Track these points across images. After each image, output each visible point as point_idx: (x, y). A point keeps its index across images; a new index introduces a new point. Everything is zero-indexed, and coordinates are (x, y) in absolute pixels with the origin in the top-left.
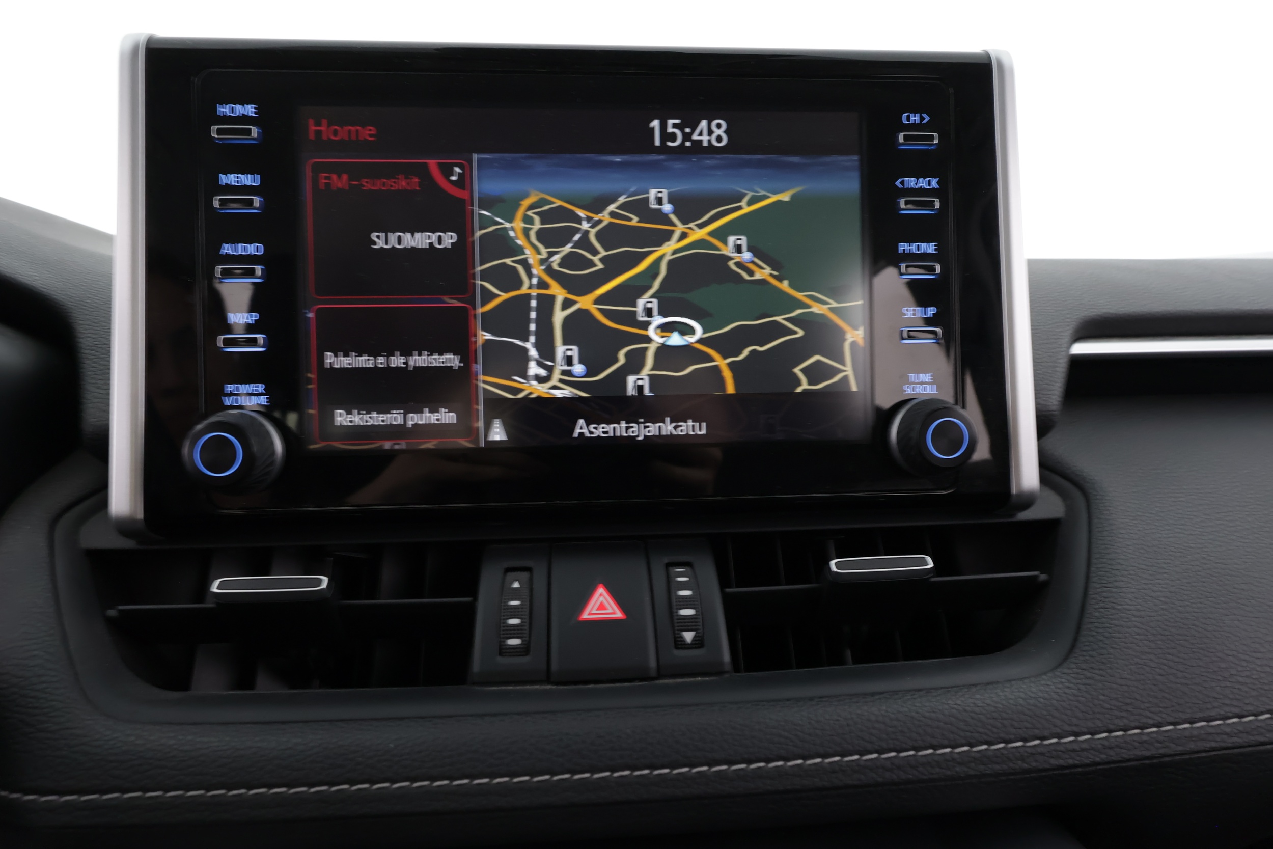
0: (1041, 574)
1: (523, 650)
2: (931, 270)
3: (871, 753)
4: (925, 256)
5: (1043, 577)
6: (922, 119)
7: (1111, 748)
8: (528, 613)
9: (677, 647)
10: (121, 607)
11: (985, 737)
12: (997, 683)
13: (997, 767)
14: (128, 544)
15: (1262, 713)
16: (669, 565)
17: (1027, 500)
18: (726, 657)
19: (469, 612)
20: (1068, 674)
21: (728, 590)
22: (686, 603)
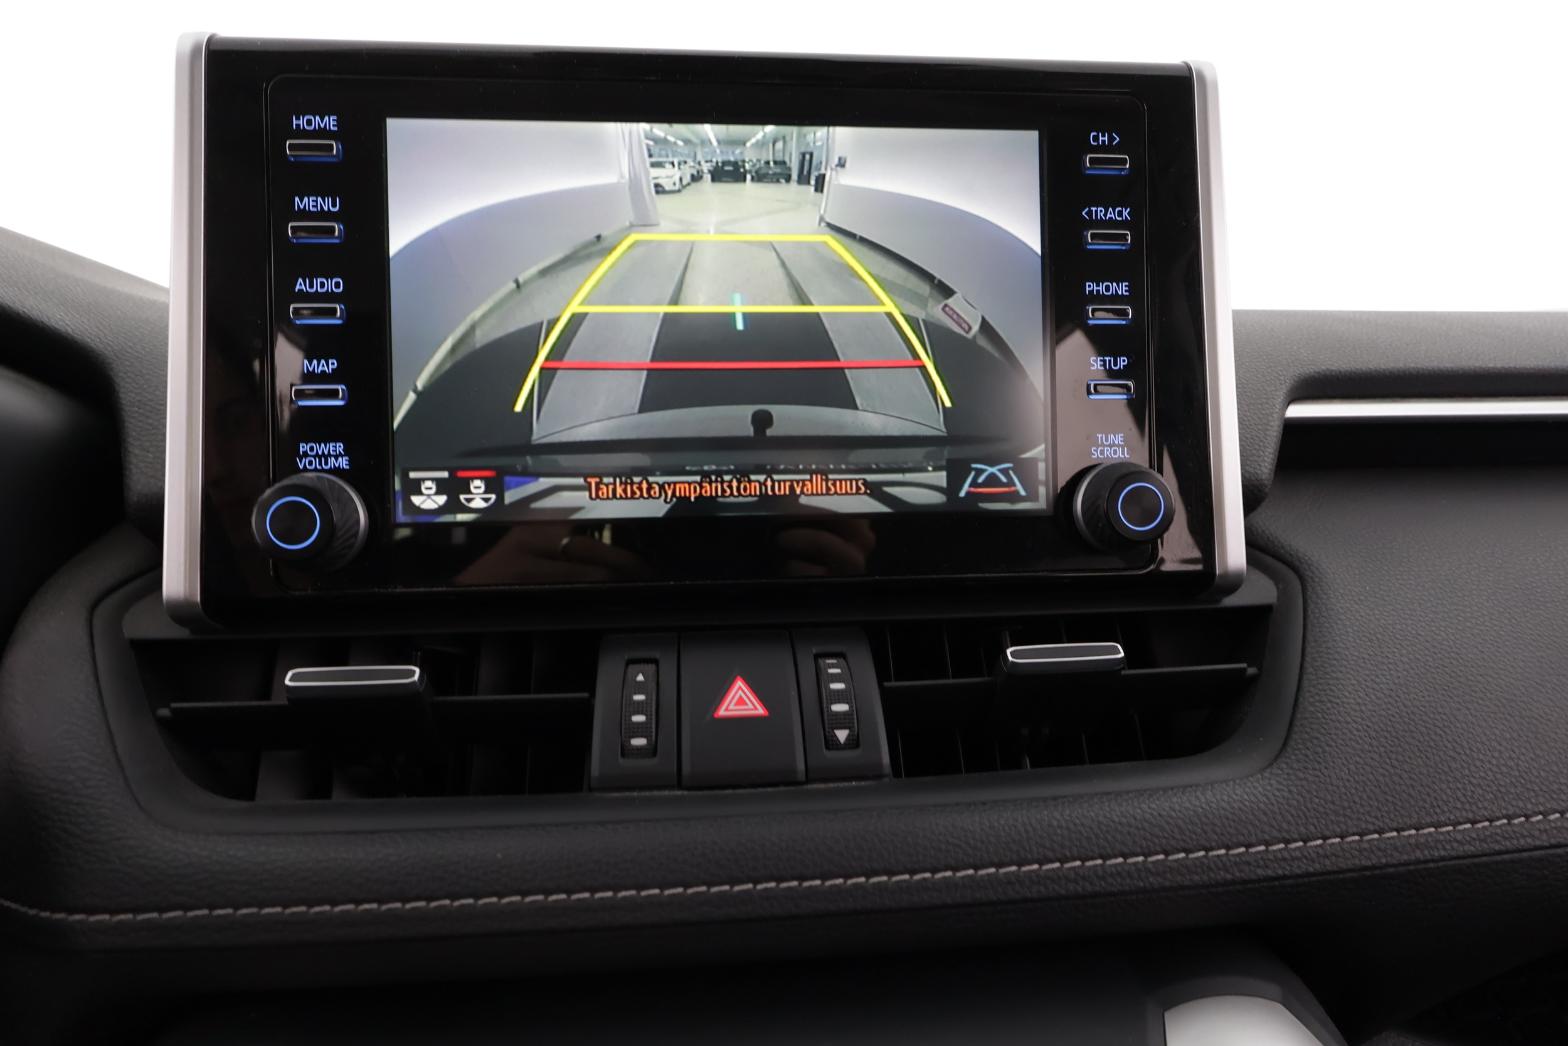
0: (1249, 666)
1: (651, 751)
2: (1122, 313)
3: (1052, 862)
4: (1115, 298)
5: (1251, 671)
6: (1111, 139)
7: (1326, 857)
8: (656, 709)
9: (827, 748)
10: (174, 705)
11: (1183, 844)
12: (1197, 785)
13: (1196, 878)
14: (180, 633)
15: (1498, 819)
16: (817, 657)
17: (1233, 583)
18: (886, 759)
19: (587, 709)
20: (1277, 775)
21: (887, 684)
22: (839, 697)
